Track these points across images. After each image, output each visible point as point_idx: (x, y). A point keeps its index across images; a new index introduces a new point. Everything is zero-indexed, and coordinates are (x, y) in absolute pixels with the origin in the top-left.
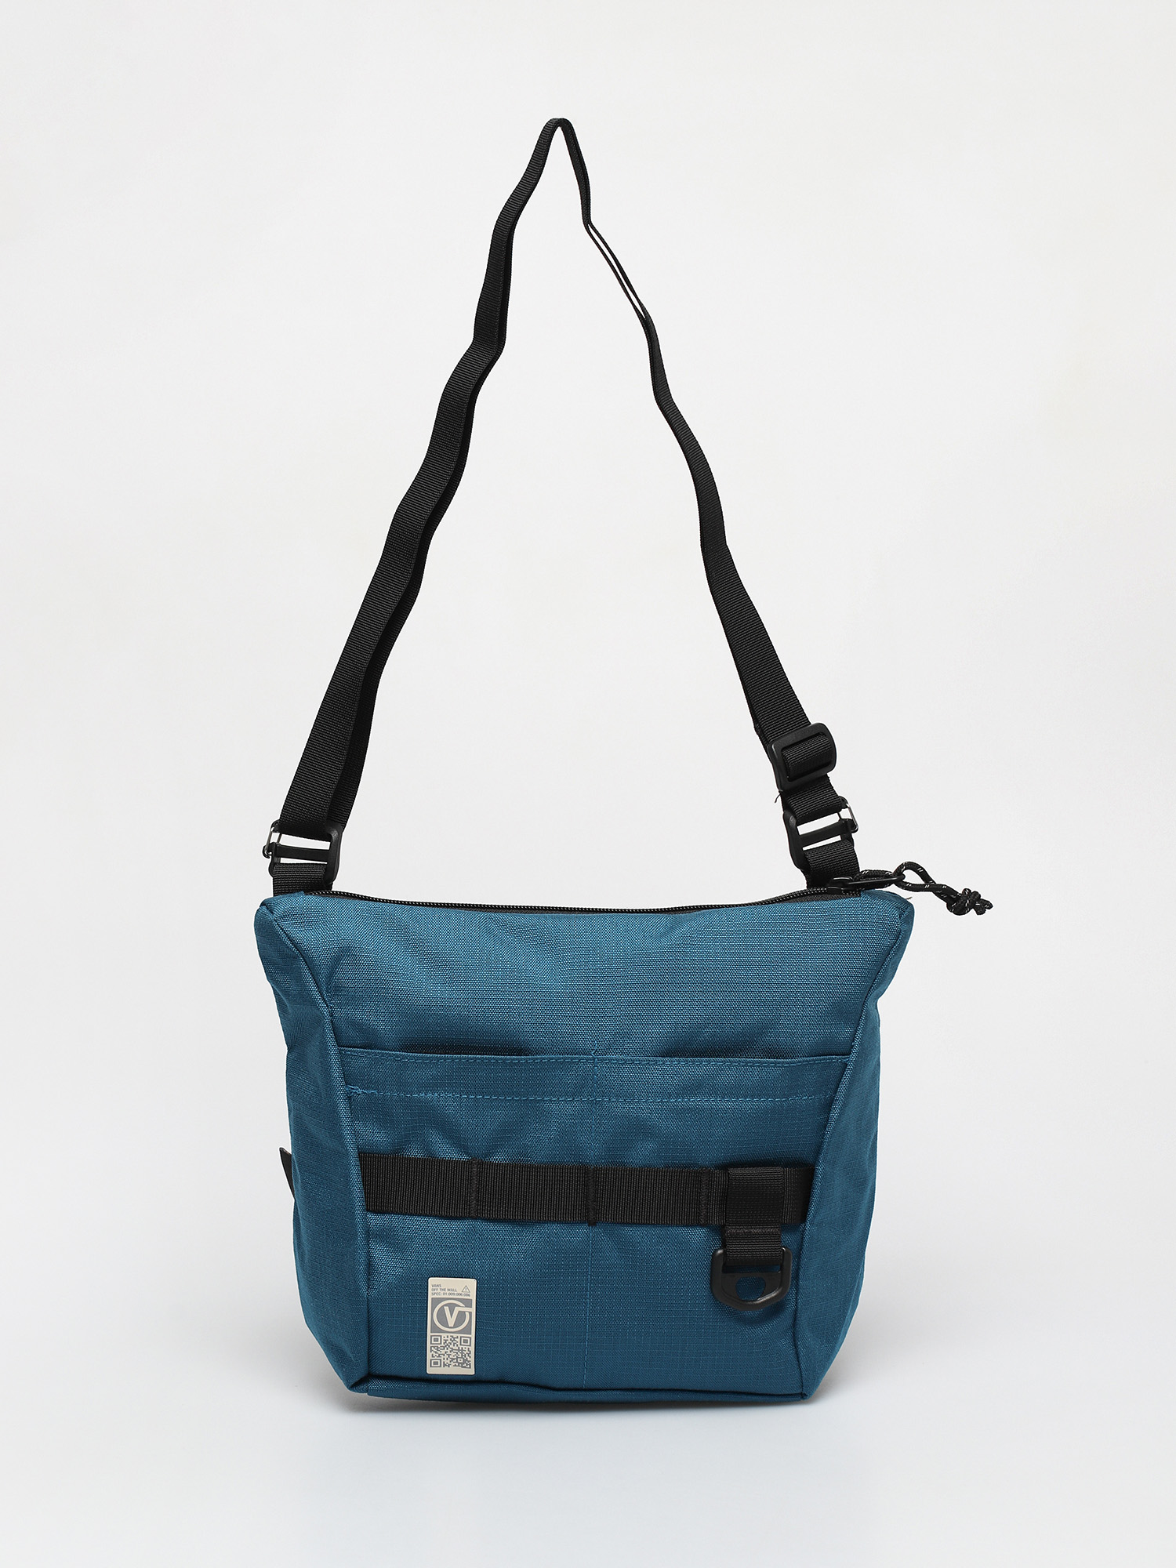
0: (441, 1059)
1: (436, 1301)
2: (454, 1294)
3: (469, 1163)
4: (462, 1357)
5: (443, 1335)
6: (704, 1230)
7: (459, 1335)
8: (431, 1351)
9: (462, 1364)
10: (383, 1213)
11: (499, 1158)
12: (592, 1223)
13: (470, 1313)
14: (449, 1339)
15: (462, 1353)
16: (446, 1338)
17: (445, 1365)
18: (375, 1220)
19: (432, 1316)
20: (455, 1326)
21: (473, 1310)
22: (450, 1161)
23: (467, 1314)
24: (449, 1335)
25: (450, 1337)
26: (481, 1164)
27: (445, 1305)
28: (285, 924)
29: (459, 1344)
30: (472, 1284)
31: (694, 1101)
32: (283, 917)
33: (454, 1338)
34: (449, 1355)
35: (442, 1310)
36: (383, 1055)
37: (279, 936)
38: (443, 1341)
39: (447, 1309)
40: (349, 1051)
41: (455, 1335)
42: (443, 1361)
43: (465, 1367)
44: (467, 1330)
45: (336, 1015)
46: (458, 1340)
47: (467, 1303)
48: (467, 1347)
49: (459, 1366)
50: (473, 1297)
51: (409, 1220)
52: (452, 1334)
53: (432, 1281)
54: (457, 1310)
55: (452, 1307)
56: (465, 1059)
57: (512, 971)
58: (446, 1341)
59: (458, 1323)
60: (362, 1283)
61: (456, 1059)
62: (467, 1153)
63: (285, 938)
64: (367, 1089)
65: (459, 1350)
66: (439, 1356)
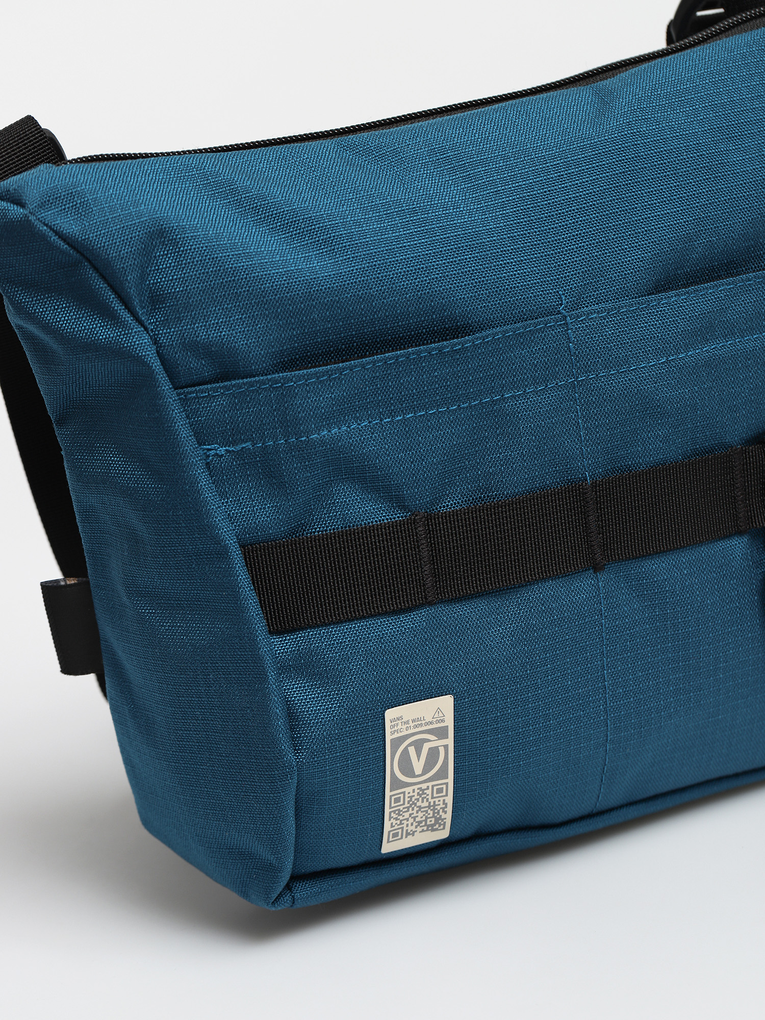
0: (344, 369)
1: (397, 742)
2: (421, 725)
3: (412, 522)
4: (433, 816)
5: (407, 790)
6: (745, 539)
7: (430, 784)
8: (390, 818)
9: (432, 825)
10: (293, 630)
11: (450, 503)
12: (597, 568)
13: (446, 747)
14: (416, 794)
15: (433, 810)
16: (411, 794)
17: (408, 834)
18: (283, 645)
19: (392, 766)
20: (425, 772)
21: (450, 741)
22: (381, 527)
23: (442, 750)
24: (416, 787)
25: (417, 791)
26: (429, 517)
27: (410, 745)
28: (48, 215)
29: (430, 797)
30: (446, 703)
31: (709, 349)
32: (42, 205)
33: (423, 790)
34: (414, 818)
35: (406, 752)
36: (251, 384)
37: (43, 237)
38: (407, 799)
39: (412, 750)
40: (193, 392)
41: (424, 786)
42: (405, 829)
43: (437, 830)
44: (442, 774)
45: (163, 340)
46: (429, 792)
47: (441, 733)
48: (442, 799)
49: (427, 830)
50: (450, 722)
51: (336, 631)
52: (419, 786)
53: (390, 714)
54: (426, 747)
55: (418, 745)
56: (380, 361)
57: (415, 212)
58: (411, 797)
59: (427, 768)
60: (285, 746)
61: (368, 363)
62: (404, 508)
63: (54, 238)
64: (234, 443)
65: (429, 807)
66: (401, 824)
